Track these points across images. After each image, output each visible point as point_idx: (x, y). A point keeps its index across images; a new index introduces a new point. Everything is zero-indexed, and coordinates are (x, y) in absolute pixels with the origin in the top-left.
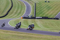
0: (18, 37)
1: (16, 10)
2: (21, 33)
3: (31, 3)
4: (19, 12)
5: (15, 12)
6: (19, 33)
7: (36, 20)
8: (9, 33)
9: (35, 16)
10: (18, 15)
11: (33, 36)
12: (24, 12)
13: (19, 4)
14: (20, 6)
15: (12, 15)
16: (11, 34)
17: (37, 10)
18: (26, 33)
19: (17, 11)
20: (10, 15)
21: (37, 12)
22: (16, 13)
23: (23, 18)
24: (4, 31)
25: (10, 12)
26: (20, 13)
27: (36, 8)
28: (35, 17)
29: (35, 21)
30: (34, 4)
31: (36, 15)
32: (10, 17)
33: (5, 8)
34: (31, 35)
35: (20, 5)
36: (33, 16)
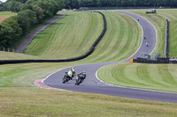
0: (123, 111)
1: (115, 39)
2: (131, 102)
3: (155, 20)
4: (123, 44)
5: (112, 44)
6: (126, 101)
7: (170, 66)
8: (100, 102)
9: (167, 55)
10: (122, 52)
11: (164, 108)
12: (136, 45)
13: (122, 24)
14: (127, 30)
15: (106, 52)
16: (103, 102)
17: (171, 39)
18: (143, 101)
19: (118, 42)
20: (99, 53)
21: (172, 45)
22: (115, 48)
23: (135, 61)
24: (84, 96)
25: (99, 45)
26: (126, 47)
27: (171, 34)
28: (168, 59)
29: (167, 70)
30: (164, 24)
31: (170, 53)
32: (100, 59)
33: (87, 36)
34: (159, 107)
35: (126, 25)
36: (161, 57)
